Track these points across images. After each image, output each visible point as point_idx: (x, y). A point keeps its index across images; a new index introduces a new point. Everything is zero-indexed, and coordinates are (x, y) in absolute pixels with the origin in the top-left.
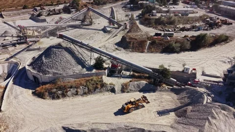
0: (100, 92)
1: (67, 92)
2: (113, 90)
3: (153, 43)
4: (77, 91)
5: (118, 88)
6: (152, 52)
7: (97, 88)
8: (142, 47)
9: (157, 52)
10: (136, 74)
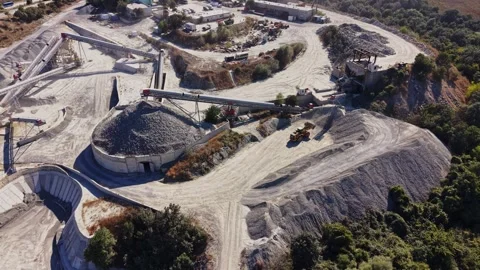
0: (243, 146)
1: (212, 160)
2: (254, 139)
3: (236, 72)
4: (221, 155)
5: (257, 134)
6: (243, 84)
7: (238, 142)
8: (226, 80)
9: (247, 83)
10: (257, 114)
